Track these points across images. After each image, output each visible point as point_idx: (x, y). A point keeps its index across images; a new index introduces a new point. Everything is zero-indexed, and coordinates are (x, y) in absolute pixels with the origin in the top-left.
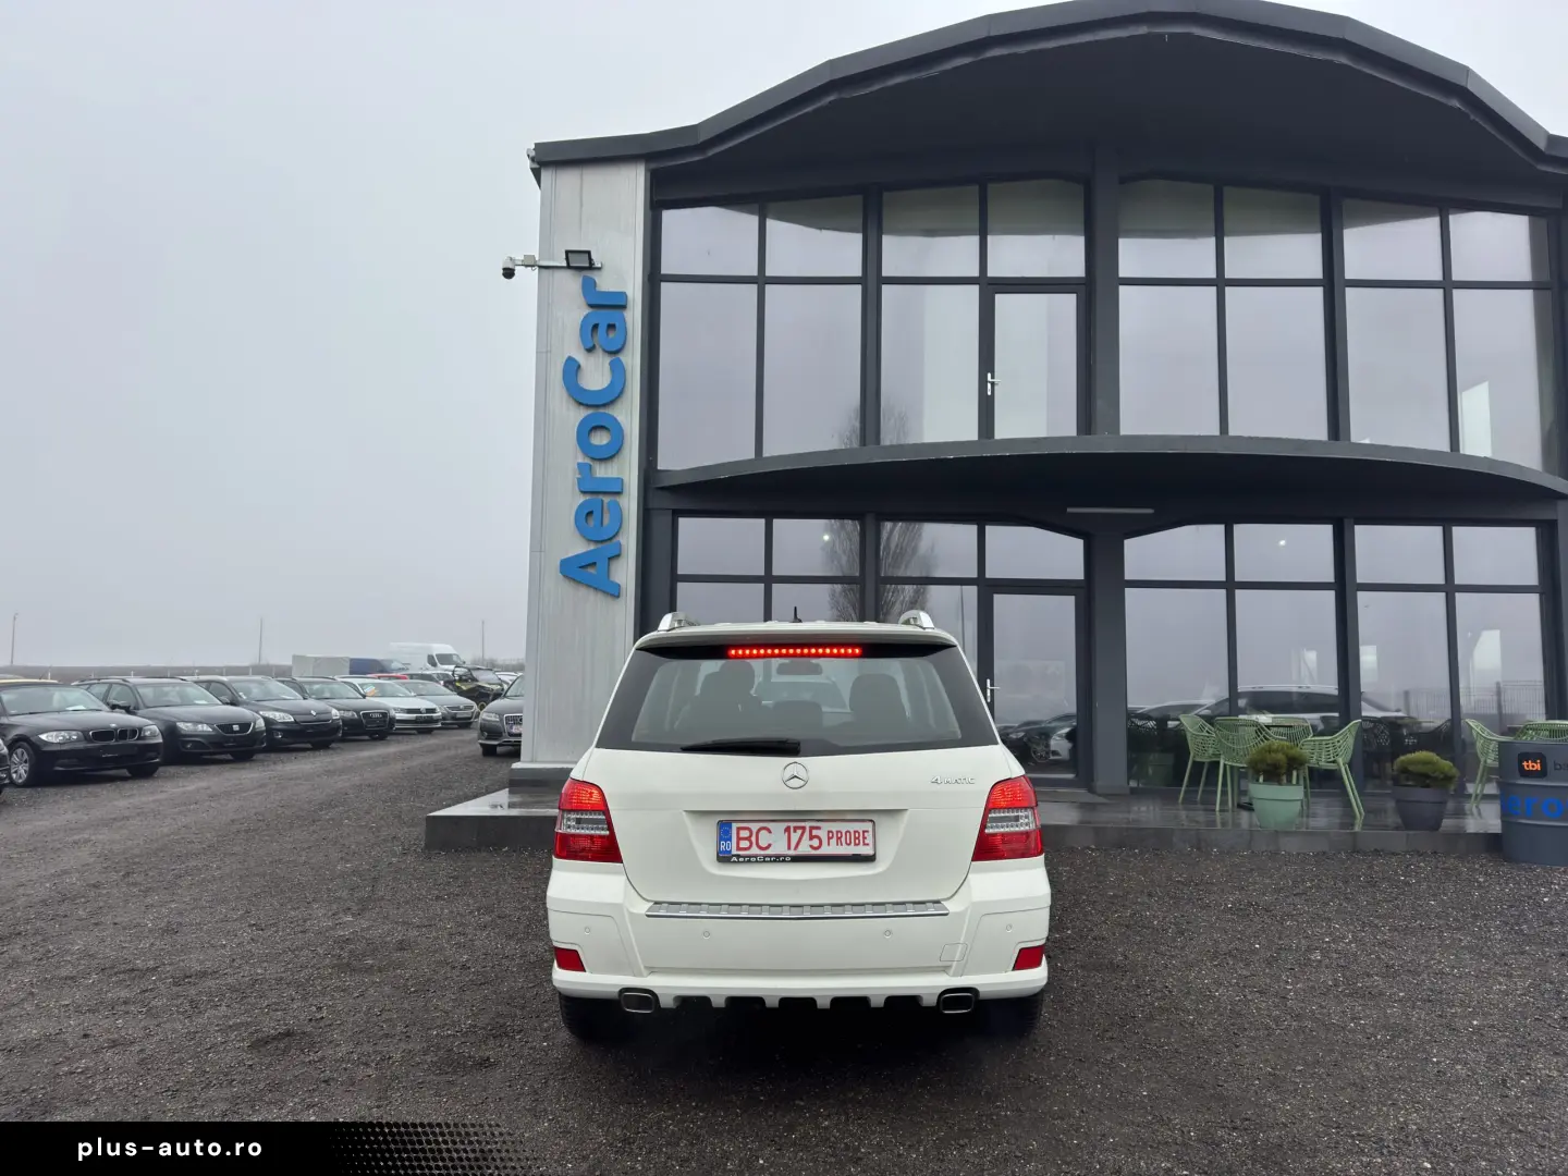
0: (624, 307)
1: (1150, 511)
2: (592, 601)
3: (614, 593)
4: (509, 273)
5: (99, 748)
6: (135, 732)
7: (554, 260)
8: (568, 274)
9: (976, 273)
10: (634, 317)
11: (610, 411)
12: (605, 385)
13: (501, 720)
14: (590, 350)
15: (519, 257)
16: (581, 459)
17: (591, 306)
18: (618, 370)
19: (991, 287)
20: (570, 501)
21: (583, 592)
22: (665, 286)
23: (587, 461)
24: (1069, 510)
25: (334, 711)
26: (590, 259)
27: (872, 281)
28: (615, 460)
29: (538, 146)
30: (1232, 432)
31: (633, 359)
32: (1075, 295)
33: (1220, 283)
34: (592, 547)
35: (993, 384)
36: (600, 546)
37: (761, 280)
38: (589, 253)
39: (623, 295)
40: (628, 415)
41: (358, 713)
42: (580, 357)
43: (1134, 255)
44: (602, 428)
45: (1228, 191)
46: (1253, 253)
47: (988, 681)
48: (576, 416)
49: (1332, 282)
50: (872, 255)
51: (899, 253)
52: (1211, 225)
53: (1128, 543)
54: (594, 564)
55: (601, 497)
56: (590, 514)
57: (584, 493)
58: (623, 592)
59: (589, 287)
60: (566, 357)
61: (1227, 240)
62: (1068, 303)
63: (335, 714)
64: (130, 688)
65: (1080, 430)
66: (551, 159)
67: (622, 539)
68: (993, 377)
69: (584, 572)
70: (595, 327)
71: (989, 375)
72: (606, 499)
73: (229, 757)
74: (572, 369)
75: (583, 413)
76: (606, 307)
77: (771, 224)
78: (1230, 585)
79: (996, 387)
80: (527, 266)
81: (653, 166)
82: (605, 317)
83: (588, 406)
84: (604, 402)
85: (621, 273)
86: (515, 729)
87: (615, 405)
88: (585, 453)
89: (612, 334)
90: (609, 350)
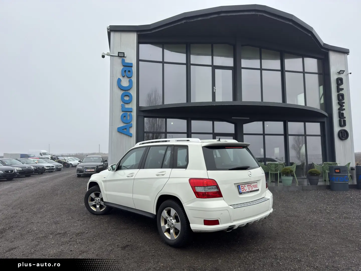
0: (132, 67)
1: (249, 118)
2: (125, 138)
3: (130, 136)
4: (103, 57)
7: (114, 54)
8: (118, 58)
9: (211, 64)
10: (134, 69)
11: (128, 91)
12: (128, 86)
13: (83, 168)
14: (123, 77)
15: (106, 53)
16: (122, 103)
17: (124, 66)
18: (131, 82)
19: (214, 68)
20: (119, 113)
21: (123, 135)
22: (140, 62)
23: (123, 104)
24: (233, 118)
25: (32, 167)
26: (124, 55)
27: (188, 64)
28: (131, 103)
29: (110, 26)
30: (264, 101)
31: (134, 79)
32: (231, 71)
33: (261, 69)
34: (125, 125)
35: (215, 89)
36: (127, 124)
37: (163, 62)
38: (124, 53)
39: (132, 64)
40: (133, 92)
41: (36, 167)
42: (121, 78)
43: (244, 63)
44: (127, 96)
45: (262, 50)
46: (267, 64)
48: (121, 93)
49: (283, 71)
50: (188, 59)
51: (194, 59)
52: (259, 57)
53: (244, 125)
54: (126, 129)
55: (127, 112)
56: (125, 116)
57: (123, 111)
58: (133, 136)
59: (123, 61)
60: (118, 78)
61: (262, 61)
63: (32, 168)
65: (233, 101)
66: (113, 30)
67: (132, 123)
68: (215, 88)
69: (123, 131)
70: (125, 71)
71: (214, 87)
72: (128, 113)
74: (119, 81)
75: (122, 92)
76: (127, 67)
77: (165, 51)
78: (264, 134)
80: (108, 55)
81: (139, 33)
82: (127, 69)
83: (123, 90)
84: (127, 90)
85: (131, 58)
86: (87, 170)
87: (130, 90)
88: (123, 102)
89: (129, 73)
90: (129, 77)
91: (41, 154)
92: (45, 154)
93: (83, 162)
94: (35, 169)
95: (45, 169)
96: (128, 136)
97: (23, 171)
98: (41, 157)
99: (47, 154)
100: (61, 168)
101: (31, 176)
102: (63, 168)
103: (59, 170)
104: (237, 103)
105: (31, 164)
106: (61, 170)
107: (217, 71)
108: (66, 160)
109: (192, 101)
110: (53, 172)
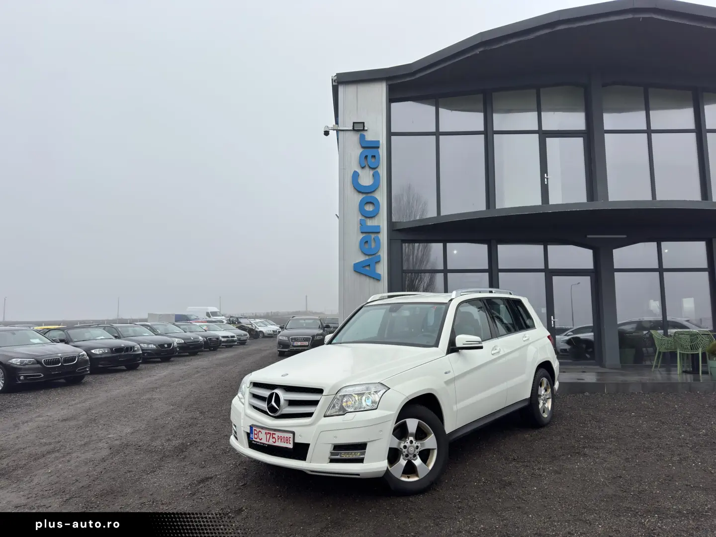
0: (378, 147)
1: (625, 236)
2: (367, 281)
3: (377, 278)
4: (327, 133)
5: (117, 356)
6: (131, 348)
7: (346, 127)
8: (352, 133)
9: (536, 128)
10: (383, 152)
11: (373, 195)
12: (371, 184)
13: (289, 340)
15: (331, 125)
16: (360, 217)
17: (363, 147)
18: (376, 176)
19: (544, 135)
20: (356, 237)
21: (363, 278)
22: (393, 138)
23: (363, 218)
24: (588, 236)
25: (200, 338)
26: (364, 126)
27: (488, 133)
29: (338, 75)
30: (659, 198)
31: (382, 170)
32: (582, 138)
33: (649, 131)
34: (367, 258)
35: (547, 179)
36: (370, 257)
37: (437, 134)
38: (364, 123)
39: (378, 142)
40: (381, 196)
41: (206, 338)
42: (359, 171)
43: (610, 120)
44: (371, 203)
45: (651, 90)
46: (663, 118)
47: (552, 317)
48: (358, 198)
49: (700, 131)
50: (488, 122)
51: (500, 121)
52: (644, 106)
53: (614, 250)
54: (369, 265)
55: (370, 234)
56: (367, 242)
57: (362, 232)
58: (382, 279)
59: (362, 138)
60: (353, 171)
61: (651, 112)
62: (579, 142)
64: (115, 328)
65: (588, 200)
66: (343, 81)
68: (547, 176)
69: (365, 270)
70: (366, 157)
71: (545, 175)
72: (373, 236)
73: (159, 360)
74: (356, 175)
75: (361, 197)
76: (370, 148)
77: (441, 110)
79: (549, 180)
80: (332, 130)
81: (390, 83)
82: (370, 152)
83: (363, 193)
84: (370, 191)
85: (376, 132)
86: (295, 344)
87: (375, 192)
88: (363, 215)
89: (373, 160)
90: (371, 167)
91: (208, 315)
92: (214, 314)
93: (287, 327)
94: (205, 342)
95: (221, 341)
96: (374, 278)
97: (185, 345)
98: (209, 319)
99: (218, 313)
100: (246, 340)
101: (199, 353)
102: (249, 339)
103: (242, 343)
104: (598, 206)
105: (198, 332)
106: (246, 344)
107: (549, 141)
108: (253, 325)
109: (498, 206)
110: (233, 347)
